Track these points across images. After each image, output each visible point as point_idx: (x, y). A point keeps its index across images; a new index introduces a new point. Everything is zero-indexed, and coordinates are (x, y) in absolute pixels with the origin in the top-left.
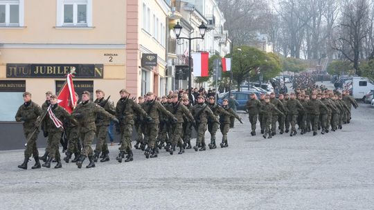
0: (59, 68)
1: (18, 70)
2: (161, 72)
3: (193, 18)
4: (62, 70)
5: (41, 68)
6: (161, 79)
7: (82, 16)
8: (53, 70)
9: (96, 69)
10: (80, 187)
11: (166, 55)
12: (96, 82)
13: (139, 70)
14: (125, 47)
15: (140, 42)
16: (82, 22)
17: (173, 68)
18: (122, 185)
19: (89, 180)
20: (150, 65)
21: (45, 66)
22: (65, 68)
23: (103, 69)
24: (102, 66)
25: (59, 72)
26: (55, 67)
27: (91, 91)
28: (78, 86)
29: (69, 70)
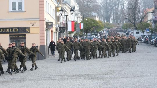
0: (11, 29)
2: (54, 30)
3: (66, 7)
4: (12, 30)
5: (3, 29)
6: (54, 33)
7: (20, 7)
8: (8, 30)
9: (27, 29)
10: (24, 80)
11: (56, 23)
12: (27, 35)
13: (45, 29)
14: (39, 20)
15: (45, 17)
16: (20, 10)
17: (59, 28)
18: (42, 79)
19: (27, 77)
20: (49, 27)
21: (4, 29)
22: (13, 29)
23: (30, 29)
24: (29, 28)
25: (11, 31)
26: (9, 29)
27: (25, 38)
28: (19, 37)
29: (15, 30)
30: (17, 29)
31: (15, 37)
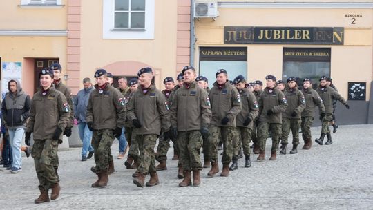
0: (288, 31)
1: (238, 34)
4: (292, 34)
5: (266, 31)
8: (281, 34)
9: (335, 33)
12: (335, 49)
14: (372, 6)
21: (271, 30)
22: (296, 31)
23: (343, 34)
24: (342, 29)
25: (288, 38)
26: (283, 31)
27: (328, 60)
28: (311, 54)
29: (301, 34)
30: (306, 33)
31: (298, 54)
